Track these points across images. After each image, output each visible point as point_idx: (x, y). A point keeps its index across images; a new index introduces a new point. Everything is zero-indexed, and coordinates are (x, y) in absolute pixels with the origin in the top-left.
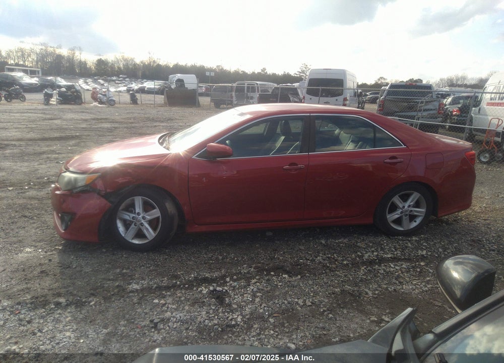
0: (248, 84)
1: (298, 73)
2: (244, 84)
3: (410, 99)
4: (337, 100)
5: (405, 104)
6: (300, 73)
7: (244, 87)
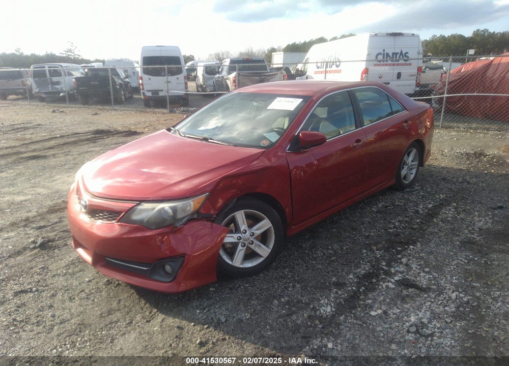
0: (49, 67)
1: (64, 52)
2: (44, 67)
3: (261, 73)
4: (178, 79)
5: (256, 78)
6: (67, 52)
7: (45, 70)
